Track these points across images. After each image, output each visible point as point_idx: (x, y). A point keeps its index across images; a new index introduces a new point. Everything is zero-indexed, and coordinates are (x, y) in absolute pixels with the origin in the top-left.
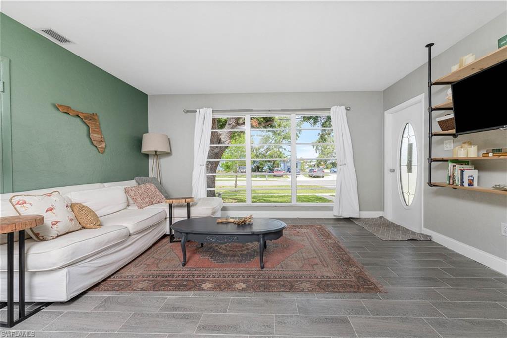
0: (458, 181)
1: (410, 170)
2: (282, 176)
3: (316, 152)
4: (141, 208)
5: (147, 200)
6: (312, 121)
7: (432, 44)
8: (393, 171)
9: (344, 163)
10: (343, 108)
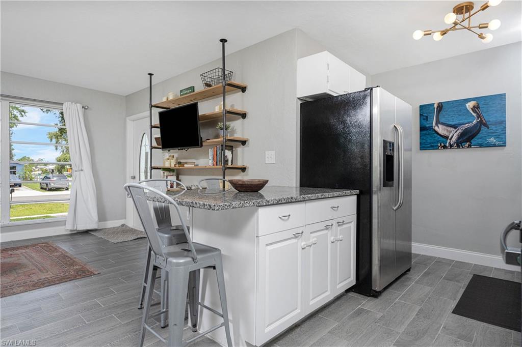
1: (146, 177)
7: (153, 75)
8: (134, 178)
9: (80, 169)
10: (79, 106)
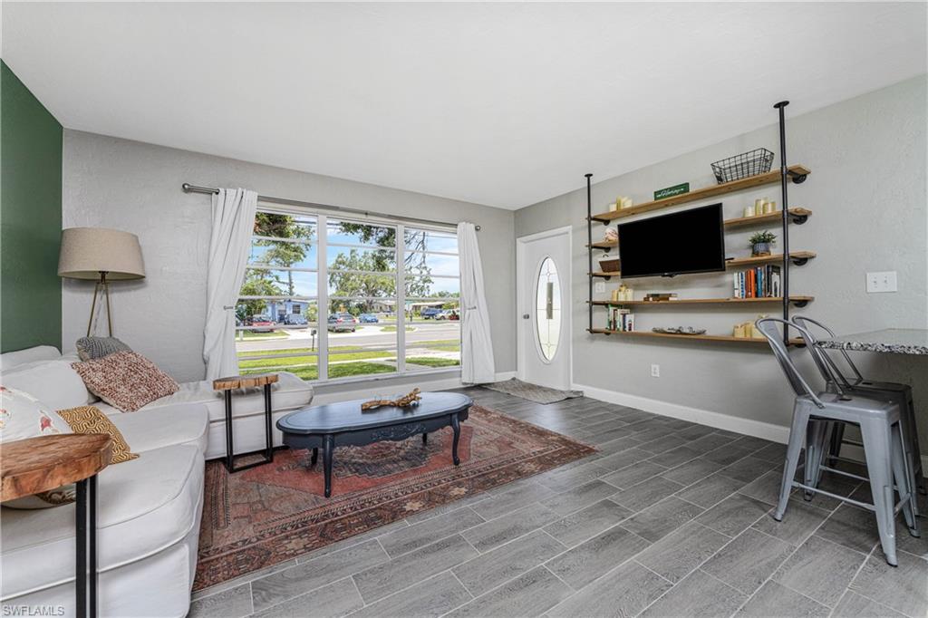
0: (619, 326)
1: (550, 316)
2: (271, 331)
3: (331, 286)
4: (133, 409)
5: (144, 390)
6: (361, 233)
7: (591, 175)
8: (527, 317)
9: (473, 306)
10: (473, 226)
